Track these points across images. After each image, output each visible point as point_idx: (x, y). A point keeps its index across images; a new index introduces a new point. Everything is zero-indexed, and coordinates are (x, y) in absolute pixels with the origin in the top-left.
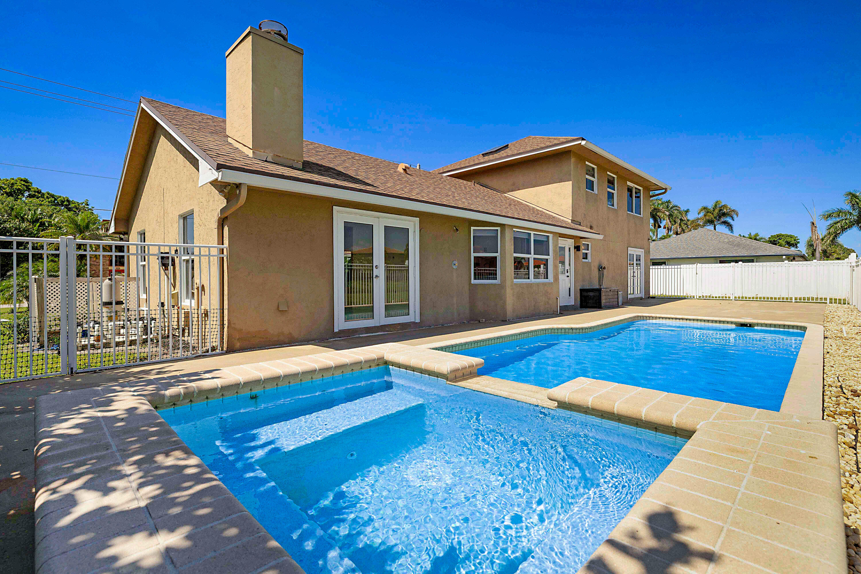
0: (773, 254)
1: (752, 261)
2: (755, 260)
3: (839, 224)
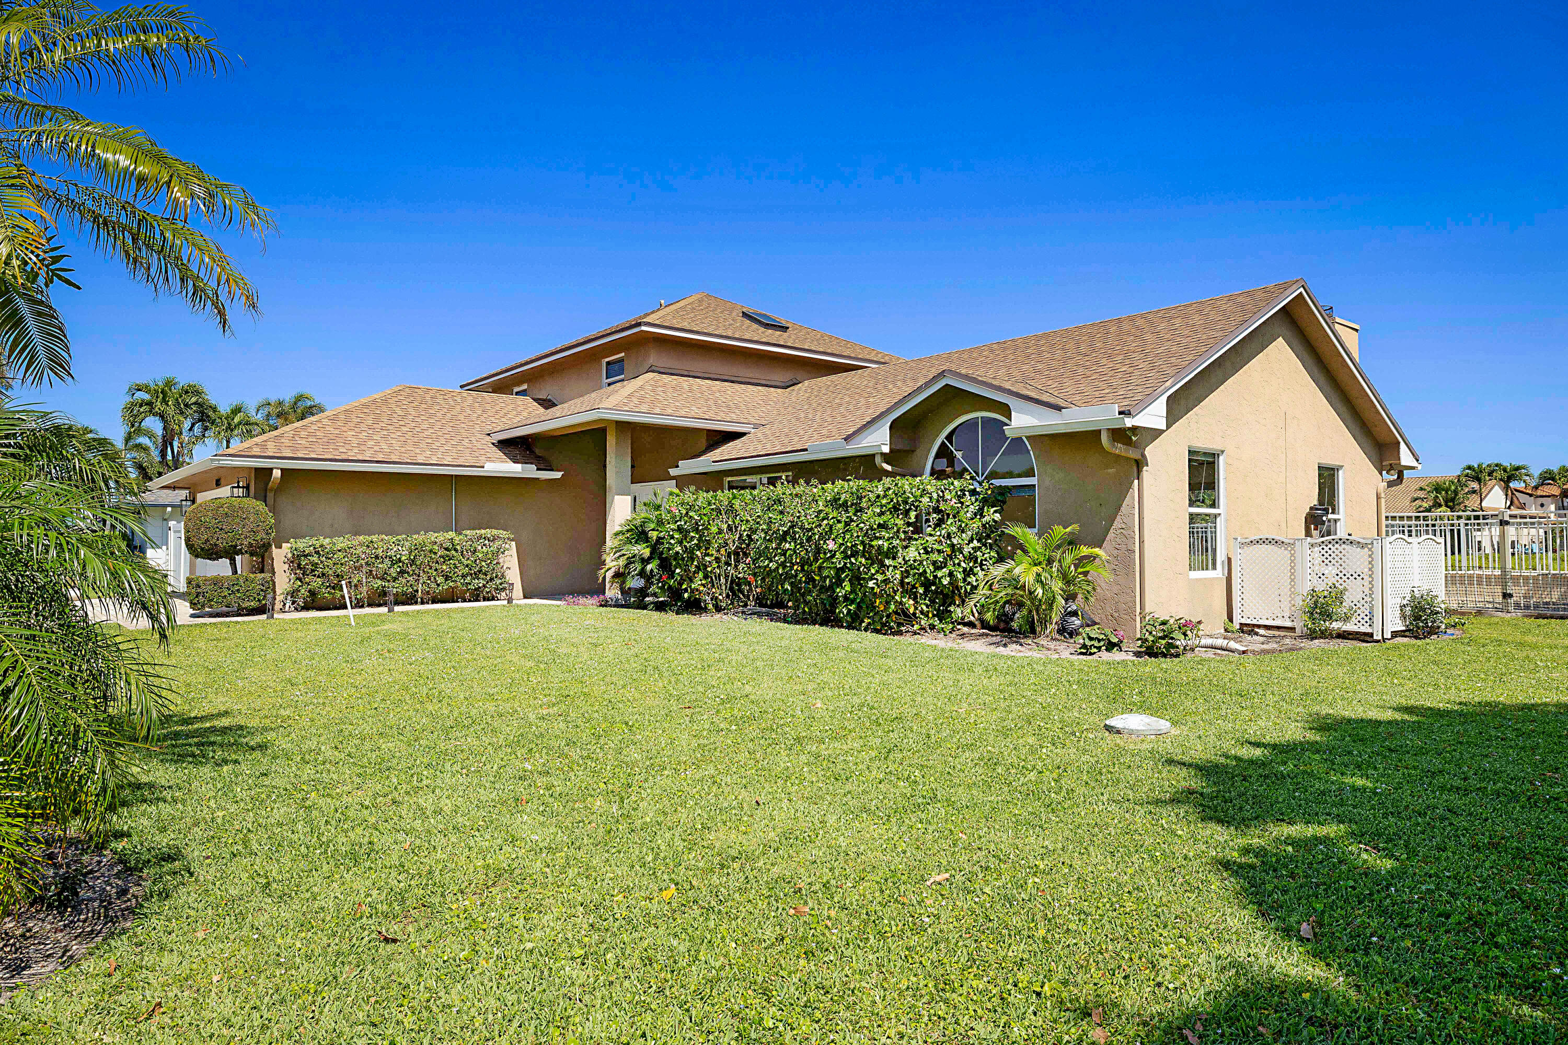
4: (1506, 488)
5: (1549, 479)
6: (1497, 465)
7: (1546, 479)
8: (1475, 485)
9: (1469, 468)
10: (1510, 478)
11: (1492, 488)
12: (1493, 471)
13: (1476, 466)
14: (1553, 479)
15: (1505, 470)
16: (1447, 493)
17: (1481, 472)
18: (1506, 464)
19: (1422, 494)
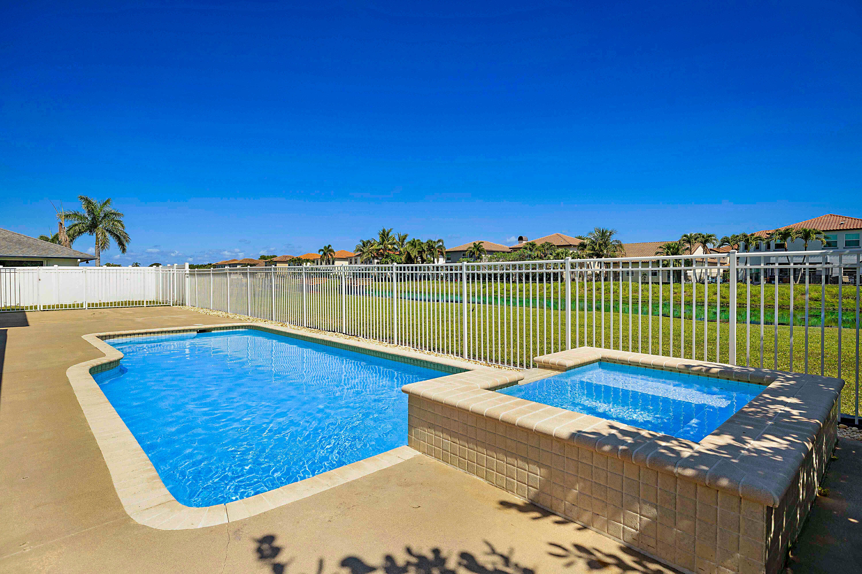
0: (68, 256)
1: (42, 265)
2: (45, 263)
3: (77, 227)
4: (704, 247)
5: (726, 242)
6: (699, 235)
7: (724, 242)
8: (688, 245)
9: (685, 236)
10: (706, 241)
11: (698, 247)
12: (697, 238)
13: (689, 235)
14: (728, 242)
15: (703, 237)
16: (673, 249)
17: (691, 238)
18: (704, 234)
19: (660, 250)
